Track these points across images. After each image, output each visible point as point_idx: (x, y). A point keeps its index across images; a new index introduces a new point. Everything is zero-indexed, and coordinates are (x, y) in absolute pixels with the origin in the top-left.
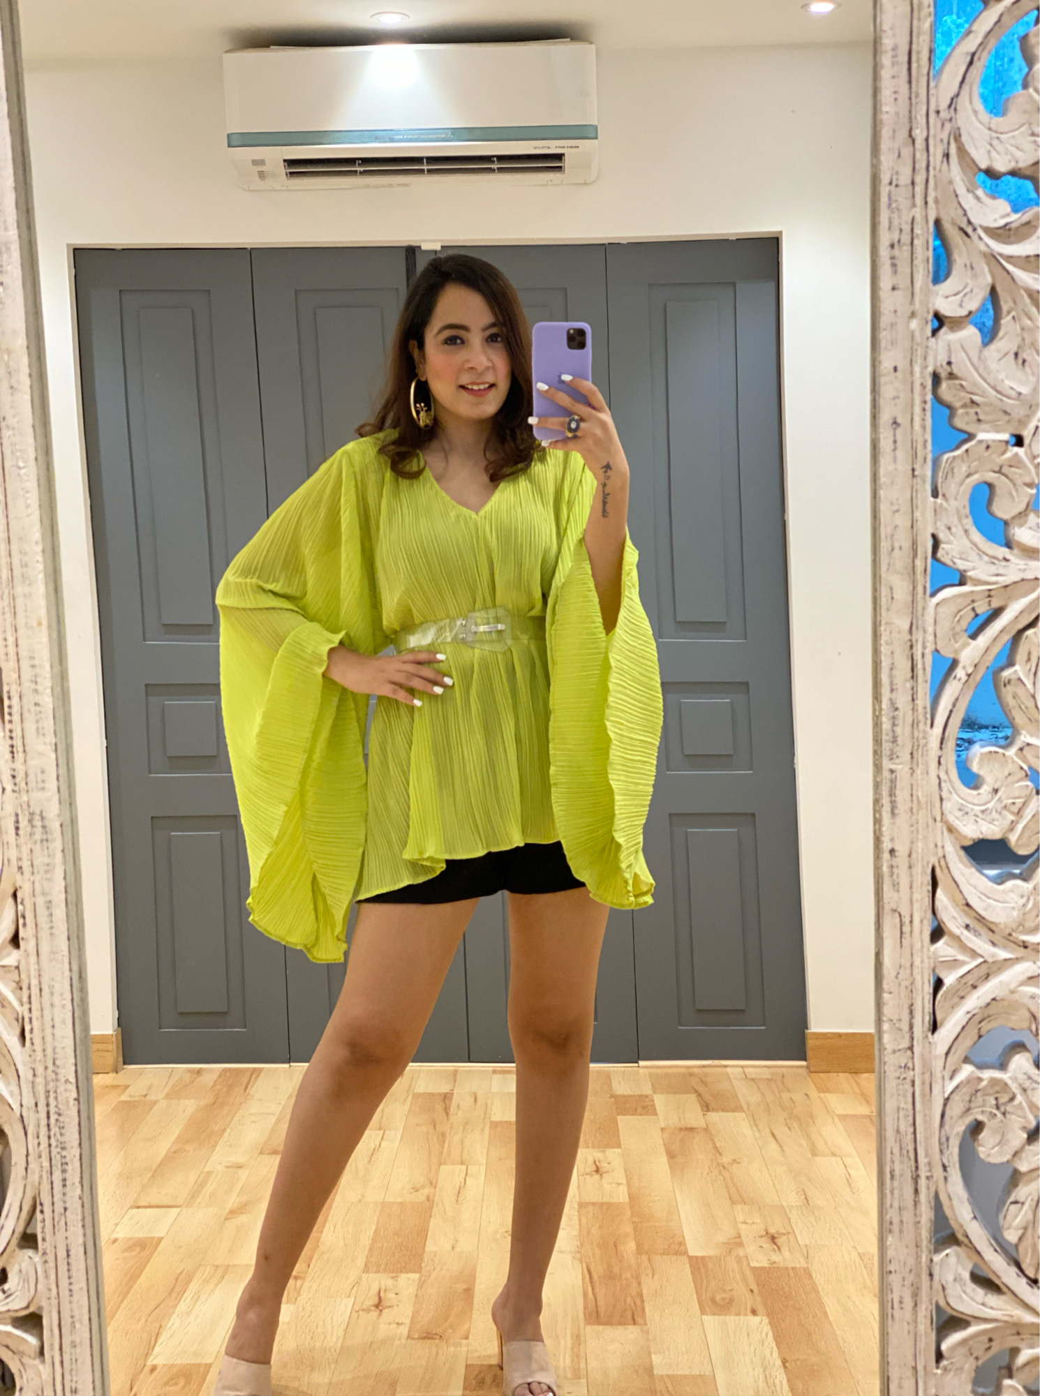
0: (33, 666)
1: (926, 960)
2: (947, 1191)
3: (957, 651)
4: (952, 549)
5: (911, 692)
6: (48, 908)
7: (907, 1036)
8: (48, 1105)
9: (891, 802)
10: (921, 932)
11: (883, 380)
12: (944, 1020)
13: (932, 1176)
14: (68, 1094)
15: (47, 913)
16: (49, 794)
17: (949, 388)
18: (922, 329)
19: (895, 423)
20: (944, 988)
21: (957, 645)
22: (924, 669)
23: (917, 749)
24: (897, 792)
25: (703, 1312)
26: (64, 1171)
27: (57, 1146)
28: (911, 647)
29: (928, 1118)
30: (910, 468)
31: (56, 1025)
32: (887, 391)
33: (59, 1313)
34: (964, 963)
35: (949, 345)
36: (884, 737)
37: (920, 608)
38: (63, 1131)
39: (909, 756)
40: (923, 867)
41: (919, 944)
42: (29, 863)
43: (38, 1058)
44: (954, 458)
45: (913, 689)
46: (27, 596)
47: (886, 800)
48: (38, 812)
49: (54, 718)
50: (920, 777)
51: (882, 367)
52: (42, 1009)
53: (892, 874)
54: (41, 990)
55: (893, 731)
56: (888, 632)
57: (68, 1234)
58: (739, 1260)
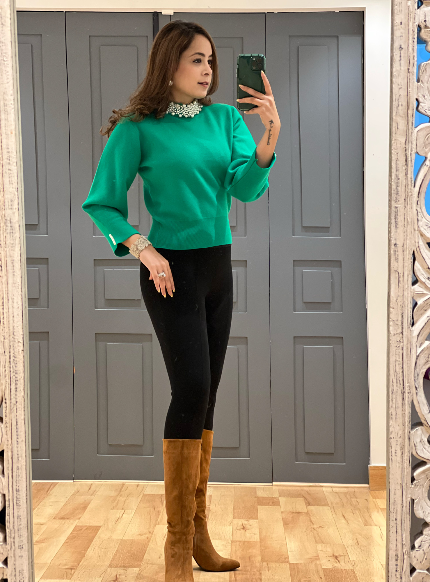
0: (8, 152)
1: (409, 292)
2: (417, 399)
3: (427, 153)
4: (425, 106)
5: (405, 171)
6: (12, 263)
7: (400, 327)
8: (10, 352)
9: (395, 222)
10: (408, 281)
11: (395, 28)
12: (417, 320)
13: (411, 392)
14: (19, 348)
15: (12, 265)
16: (14, 211)
17: (424, 31)
18: (413, 5)
19: (401, 48)
20: (418, 306)
21: (426, 150)
22: (411, 161)
23: (408, 198)
24: (398, 217)
26: (16, 384)
27: (13, 372)
28: (406, 150)
29: (409, 365)
30: (407, 68)
31: (14, 316)
32: (397, 33)
33: (12, 452)
34: (427, 295)
35: (425, 13)
36: (393, 192)
37: (410, 132)
38: (16, 365)
39: (404, 200)
40: (409, 251)
41: (407, 286)
42: (5, 243)
43: (6, 331)
44: (427, 64)
45: (406, 170)
46: (7, 120)
47: (393, 221)
48: (9, 219)
49: (17, 176)
50: (408, 210)
51: (395, 23)
52: (8, 309)
53: (395, 254)
54: (8, 300)
55: (397, 189)
56: (395, 144)
57: (18, 414)
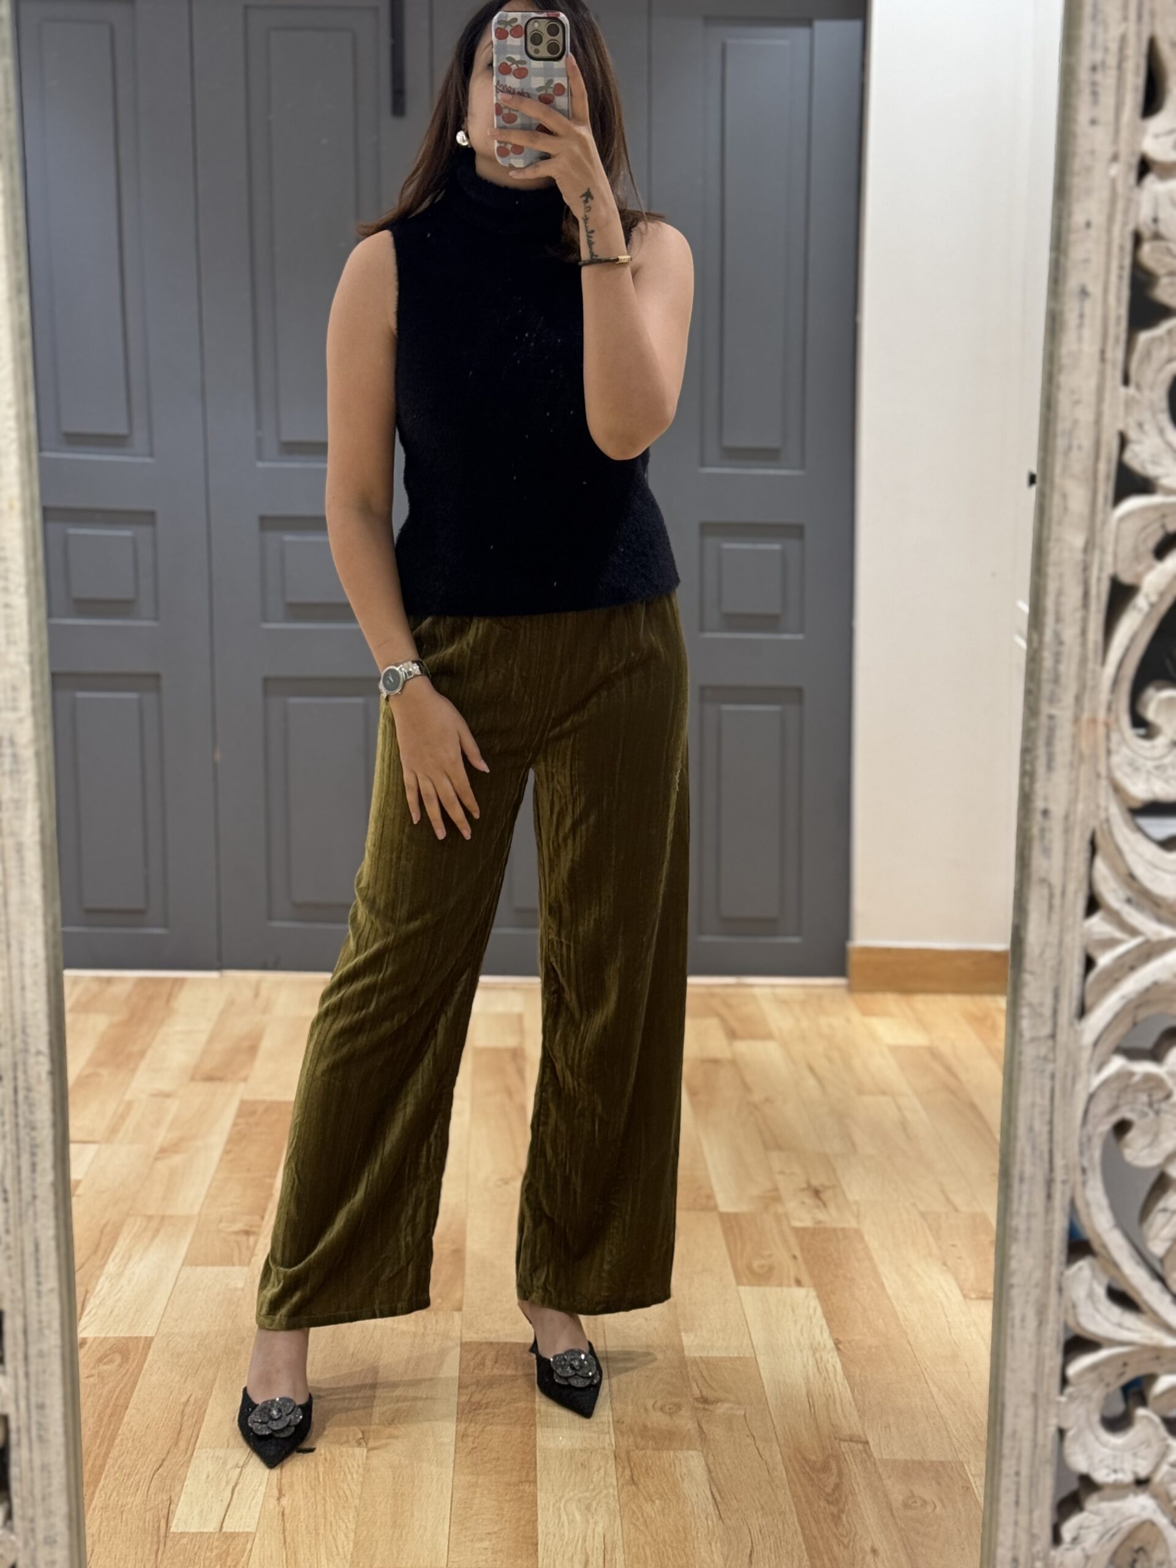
1: (1078, 936)
2: (1085, 1197)
3: (1140, 576)
4: (1141, 450)
5: (1081, 624)
7: (1050, 1023)
9: (1048, 754)
10: (1075, 906)
11: (1073, 237)
12: (1094, 1004)
13: (1069, 1180)
16: (21, 715)
17: (1153, 250)
18: (1124, 175)
19: (1084, 293)
20: (1096, 969)
21: (1140, 568)
22: (1097, 595)
23: (1085, 692)
24: (1056, 742)
25: (739, 1282)
26: (33, 1155)
27: (25, 1126)
28: (1086, 568)
29: (1067, 1115)
32: (1074, 252)
34: (1121, 942)
35: (1156, 197)
36: (1043, 673)
37: (1099, 520)
38: (33, 1108)
39: (1072, 698)
40: (1082, 831)
41: (1071, 919)
44: (1153, 340)
45: (1083, 619)
47: (1041, 752)
48: (7, 736)
50: (1085, 726)
51: (1072, 221)
53: (1042, 837)
54: (8, 946)
55: (1056, 669)
56: (1056, 550)
57: (38, 1226)
58: (778, 1218)
